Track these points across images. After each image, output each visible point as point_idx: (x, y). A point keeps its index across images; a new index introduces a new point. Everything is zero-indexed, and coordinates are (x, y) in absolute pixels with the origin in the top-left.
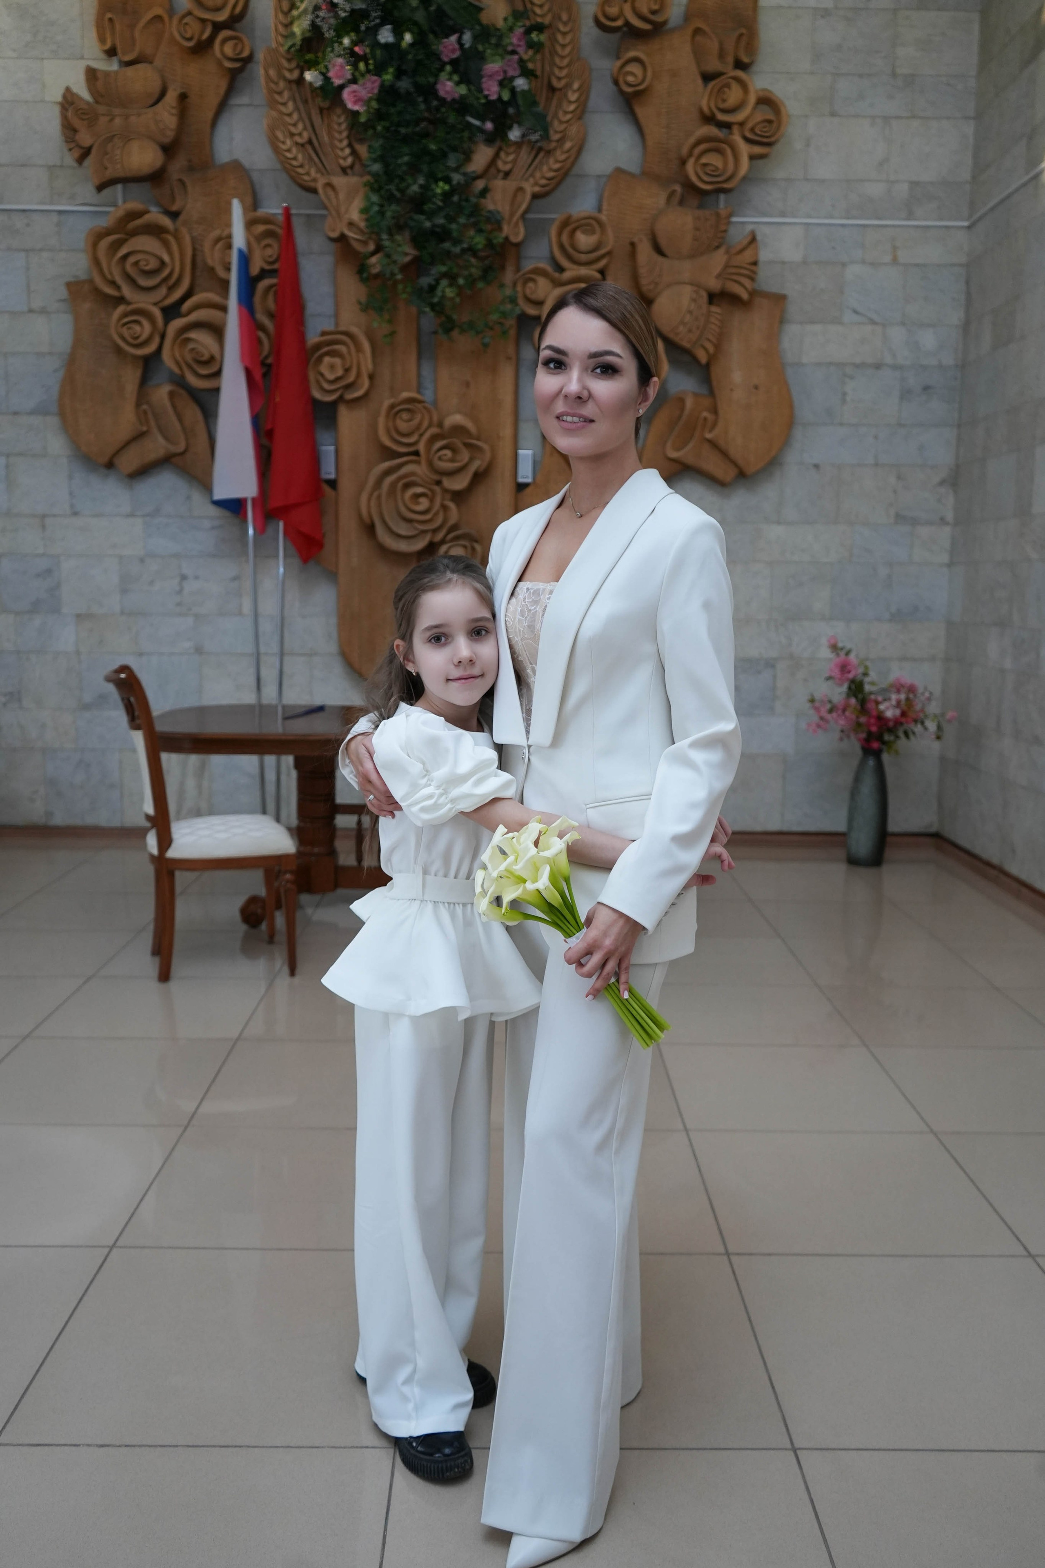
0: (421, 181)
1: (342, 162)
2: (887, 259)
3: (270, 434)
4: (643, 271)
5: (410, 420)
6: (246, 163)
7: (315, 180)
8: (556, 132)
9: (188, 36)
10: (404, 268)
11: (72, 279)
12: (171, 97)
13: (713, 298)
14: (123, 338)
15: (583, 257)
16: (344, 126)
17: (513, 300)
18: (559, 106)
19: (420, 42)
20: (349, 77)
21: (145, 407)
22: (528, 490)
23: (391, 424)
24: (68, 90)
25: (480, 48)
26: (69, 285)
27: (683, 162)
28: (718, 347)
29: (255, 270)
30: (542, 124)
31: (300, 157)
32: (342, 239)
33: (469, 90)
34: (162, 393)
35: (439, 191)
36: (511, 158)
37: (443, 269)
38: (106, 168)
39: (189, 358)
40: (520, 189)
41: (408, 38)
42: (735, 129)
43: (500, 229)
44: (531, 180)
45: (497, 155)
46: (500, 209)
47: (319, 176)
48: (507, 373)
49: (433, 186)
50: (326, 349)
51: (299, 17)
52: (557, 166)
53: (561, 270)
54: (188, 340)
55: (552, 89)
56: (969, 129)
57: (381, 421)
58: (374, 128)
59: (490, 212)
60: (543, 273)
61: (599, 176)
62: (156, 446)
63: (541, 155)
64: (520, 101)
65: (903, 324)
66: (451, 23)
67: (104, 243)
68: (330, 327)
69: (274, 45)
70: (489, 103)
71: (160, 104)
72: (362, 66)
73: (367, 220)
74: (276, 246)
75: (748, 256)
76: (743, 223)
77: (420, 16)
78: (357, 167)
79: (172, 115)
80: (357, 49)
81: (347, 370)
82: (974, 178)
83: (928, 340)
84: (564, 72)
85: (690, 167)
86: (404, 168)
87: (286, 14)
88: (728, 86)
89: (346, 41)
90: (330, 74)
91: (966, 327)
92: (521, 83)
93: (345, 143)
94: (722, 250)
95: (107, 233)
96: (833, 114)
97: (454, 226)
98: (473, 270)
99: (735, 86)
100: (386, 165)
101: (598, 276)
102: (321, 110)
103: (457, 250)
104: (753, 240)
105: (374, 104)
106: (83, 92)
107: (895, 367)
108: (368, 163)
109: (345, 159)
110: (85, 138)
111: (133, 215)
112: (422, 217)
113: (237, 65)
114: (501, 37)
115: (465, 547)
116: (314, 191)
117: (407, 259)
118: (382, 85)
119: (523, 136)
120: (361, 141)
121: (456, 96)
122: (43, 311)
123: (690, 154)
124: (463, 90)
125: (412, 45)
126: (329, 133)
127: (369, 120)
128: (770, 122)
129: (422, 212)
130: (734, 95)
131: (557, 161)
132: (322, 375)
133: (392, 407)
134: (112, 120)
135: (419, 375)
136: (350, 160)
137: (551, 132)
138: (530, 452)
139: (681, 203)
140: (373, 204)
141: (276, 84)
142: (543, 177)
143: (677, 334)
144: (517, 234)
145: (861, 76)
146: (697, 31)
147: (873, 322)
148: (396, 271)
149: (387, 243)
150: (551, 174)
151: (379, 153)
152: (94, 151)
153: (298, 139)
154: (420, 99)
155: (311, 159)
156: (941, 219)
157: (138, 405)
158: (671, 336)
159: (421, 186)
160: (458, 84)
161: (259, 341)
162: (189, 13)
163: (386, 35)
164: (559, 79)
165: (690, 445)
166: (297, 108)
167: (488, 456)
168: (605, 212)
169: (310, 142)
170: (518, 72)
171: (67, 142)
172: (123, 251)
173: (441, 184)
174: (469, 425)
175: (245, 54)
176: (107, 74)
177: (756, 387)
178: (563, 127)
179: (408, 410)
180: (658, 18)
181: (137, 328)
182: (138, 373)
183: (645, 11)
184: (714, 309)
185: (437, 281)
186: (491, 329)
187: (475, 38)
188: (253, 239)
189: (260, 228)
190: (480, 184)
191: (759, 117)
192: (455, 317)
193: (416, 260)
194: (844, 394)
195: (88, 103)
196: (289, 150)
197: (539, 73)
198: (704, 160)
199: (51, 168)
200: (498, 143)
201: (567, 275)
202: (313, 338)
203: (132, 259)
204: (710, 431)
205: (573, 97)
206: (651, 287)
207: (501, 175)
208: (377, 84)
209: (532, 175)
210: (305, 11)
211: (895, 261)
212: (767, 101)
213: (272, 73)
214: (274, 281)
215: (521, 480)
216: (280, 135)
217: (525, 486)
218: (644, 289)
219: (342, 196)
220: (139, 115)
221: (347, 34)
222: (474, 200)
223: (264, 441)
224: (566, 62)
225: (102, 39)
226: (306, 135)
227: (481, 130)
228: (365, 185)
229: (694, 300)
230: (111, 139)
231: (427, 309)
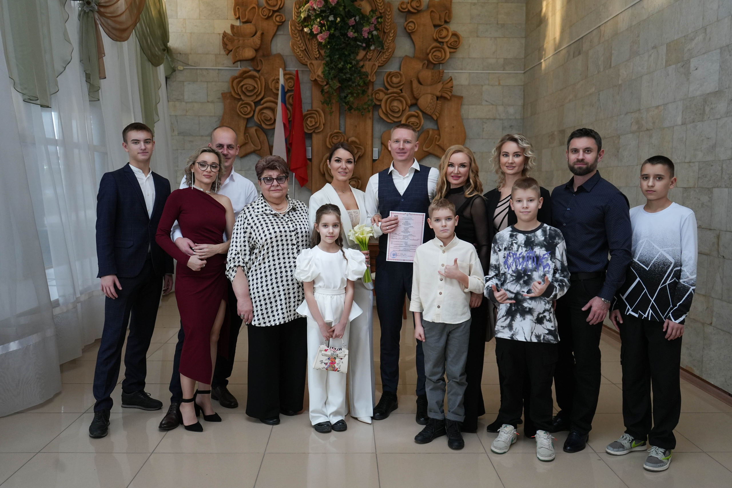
0: (342, 63)
1: (316, 56)
2: (497, 84)
3: (291, 144)
4: (415, 90)
5: (337, 139)
6: (281, 53)
7: (307, 62)
8: (386, 46)
9: (265, 14)
10: (335, 90)
11: (223, 92)
12: (259, 34)
13: (438, 98)
14: (241, 112)
15: (395, 85)
16: (316, 45)
17: (372, 100)
18: (387, 37)
19: (342, 20)
20: (320, 31)
21: (247, 134)
22: (376, 162)
23: (331, 141)
24: (225, 32)
25: (362, 22)
26: (222, 94)
27: (428, 54)
28: (440, 114)
29: (286, 90)
30: (381, 45)
31: (302, 54)
32: (316, 80)
33: (358, 34)
34: (253, 130)
35: (348, 67)
36: (371, 54)
37: (349, 91)
38: (237, 57)
39: (263, 118)
40: (374, 64)
41: (338, 19)
42: (445, 44)
43: (367, 77)
44: (378, 62)
45: (366, 54)
46: (368, 71)
47: (308, 60)
48: (369, 122)
49: (346, 65)
50: (309, 116)
51: (303, 12)
52: (386, 57)
53: (388, 90)
54: (263, 113)
55: (385, 33)
56: (523, 41)
57: (328, 139)
58: (327, 47)
59: (364, 72)
60: (382, 91)
61: (400, 57)
62: (251, 147)
63: (381, 53)
64: (375, 38)
65: (503, 105)
66: (352, 14)
67: (235, 82)
68: (310, 108)
69: (294, 19)
70: (364, 39)
71: (255, 36)
72: (324, 28)
73: (324, 75)
74: (293, 82)
75: (450, 84)
76: (448, 72)
77: (343, 13)
78: (320, 57)
79: (259, 40)
80: (321, 22)
81: (316, 123)
82: (525, 57)
83: (511, 110)
84: (389, 27)
85: (430, 56)
86: (337, 59)
87: (298, 9)
88: (442, 30)
89: (318, 20)
90: (313, 30)
91: (524, 106)
92: (375, 33)
93: (317, 50)
94: (441, 83)
95: (236, 78)
96: (478, 37)
97: (353, 77)
98: (359, 91)
99: (444, 30)
100: (331, 57)
101: (400, 91)
102: (309, 39)
103: (354, 85)
104: (451, 79)
105: (327, 40)
106: (229, 31)
107: (500, 119)
108: (325, 58)
109: (316, 55)
110: (230, 47)
111: (245, 72)
112: (342, 75)
113: (281, 24)
114: (368, 19)
115: (355, 181)
116: (307, 65)
117: (338, 87)
118: (330, 34)
119: (375, 48)
120: (322, 49)
121: (354, 36)
122: (212, 102)
123: (430, 52)
124: (356, 35)
125: (340, 22)
126: (311, 47)
127: (325, 44)
128: (456, 41)
129: (342, 73)
130: (444, 33)
131: (386, 56)
132: (308, 124)
133: (331, 135)
134: (239, 41)
135: (339, 123)
136: (318, 55)
137: (384, 46)
138: (377, 149)
139: (427, 67)
140: (326, 70)
141: (294, 31)
142: (382, 61)
143: (426, 110)
144: (373, 79)
145: (487, 24)
146: (432, 11)
147: (493, 105)
148: (334, 92)
149: (331, 83)
150: (384, 60)
151: (328, 54)
152: (233, 51)
153: (301, 49)
154: (342, 37)
155: (305, 55)
156: (515, 71)
157: (245, 133)
158: (425, 111)
159: (342, 65)
160: (355, 32)
161: (287, 114)
162: (265, 7)
163: (331, 18)
164: (387, 29)
165: (431, 146)
166: (301, 39)
167: (363, 151)
168: (402, 70)
169: (305, 49)
170: (374, 29)
171: (224, 48)
172: (242, 84)
173: (349, 65)
174: (357, 141)
175: (284, 20)
176: (238, 27)
177: (453, 127)
178: (388, 44)
179: (336, 136)
180: (419, 9)
181: (246, 109)
182: (245, 123)
183: (415, 6)
184: (438, 102)
185: (347, 95)
186: (365, 110)
187: (360, 18)
188: (286, 80)
189: (288, 76)
190: (361, 63)
191: (452, 40)
192: (353, 106)
193: (340, 87)
194: (483, 128)
195: (231, 36)
196: (298, 52)
197: (380, 29)
198: (434, 54)
199: (216, 55)
200: (367, 50)
201: (389, 91)
202: (305, 113)
203: (245, 86)
204: (438, 142)
205: (392, 35)
206: (418, 95)
207: (368, 60)
208: (328, 34)
209: (378, 60)
210: (305, 10)
211: (499, 84)
212: (455, 35)
213: (293, 28)
214: (292, 93)
215: (374, 158)
216: (295, 47)
217: (376, 160)
218: (415, 96)
219: (315, 67)
220: (248, 40)
221: (319, 18)
222: (359, 69)
223: (288, 146)
224: (389, 24)
225: (235, 15)
226: (304, 48)
227: (361, 46)
228: (323, 64)
229: (432, 99)
230: (238, 48)
231: (344, 104)
